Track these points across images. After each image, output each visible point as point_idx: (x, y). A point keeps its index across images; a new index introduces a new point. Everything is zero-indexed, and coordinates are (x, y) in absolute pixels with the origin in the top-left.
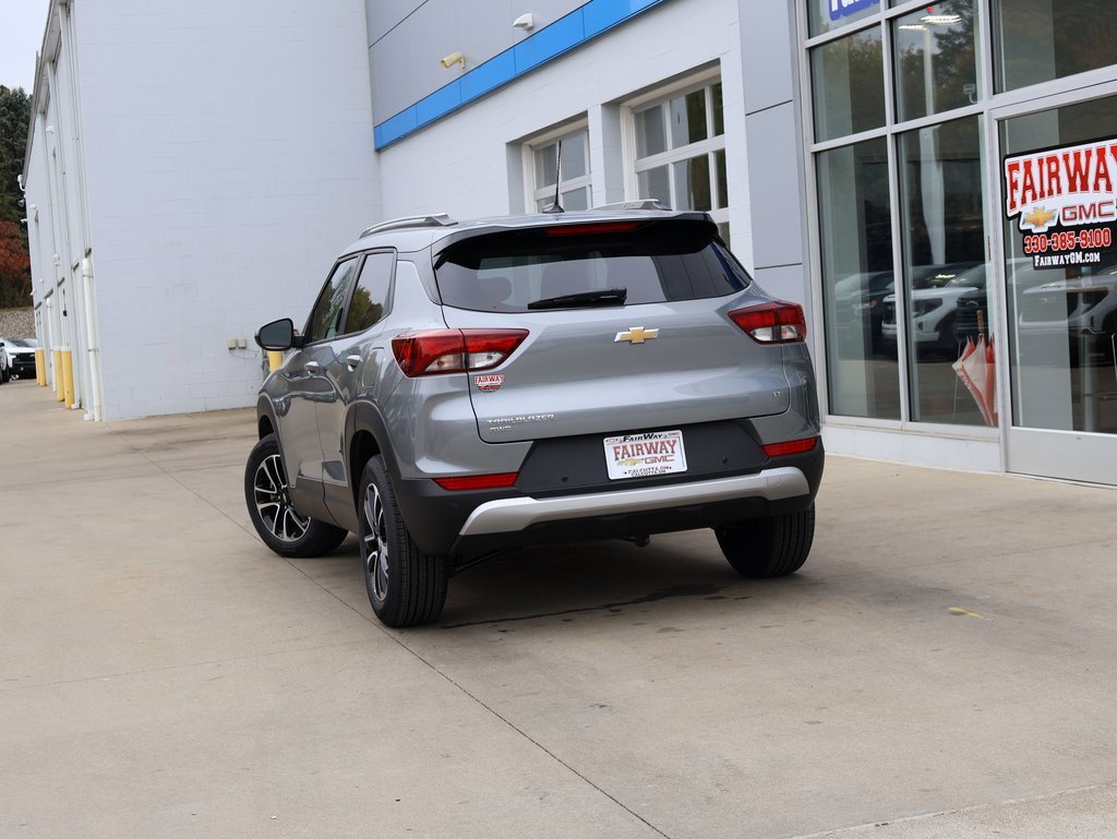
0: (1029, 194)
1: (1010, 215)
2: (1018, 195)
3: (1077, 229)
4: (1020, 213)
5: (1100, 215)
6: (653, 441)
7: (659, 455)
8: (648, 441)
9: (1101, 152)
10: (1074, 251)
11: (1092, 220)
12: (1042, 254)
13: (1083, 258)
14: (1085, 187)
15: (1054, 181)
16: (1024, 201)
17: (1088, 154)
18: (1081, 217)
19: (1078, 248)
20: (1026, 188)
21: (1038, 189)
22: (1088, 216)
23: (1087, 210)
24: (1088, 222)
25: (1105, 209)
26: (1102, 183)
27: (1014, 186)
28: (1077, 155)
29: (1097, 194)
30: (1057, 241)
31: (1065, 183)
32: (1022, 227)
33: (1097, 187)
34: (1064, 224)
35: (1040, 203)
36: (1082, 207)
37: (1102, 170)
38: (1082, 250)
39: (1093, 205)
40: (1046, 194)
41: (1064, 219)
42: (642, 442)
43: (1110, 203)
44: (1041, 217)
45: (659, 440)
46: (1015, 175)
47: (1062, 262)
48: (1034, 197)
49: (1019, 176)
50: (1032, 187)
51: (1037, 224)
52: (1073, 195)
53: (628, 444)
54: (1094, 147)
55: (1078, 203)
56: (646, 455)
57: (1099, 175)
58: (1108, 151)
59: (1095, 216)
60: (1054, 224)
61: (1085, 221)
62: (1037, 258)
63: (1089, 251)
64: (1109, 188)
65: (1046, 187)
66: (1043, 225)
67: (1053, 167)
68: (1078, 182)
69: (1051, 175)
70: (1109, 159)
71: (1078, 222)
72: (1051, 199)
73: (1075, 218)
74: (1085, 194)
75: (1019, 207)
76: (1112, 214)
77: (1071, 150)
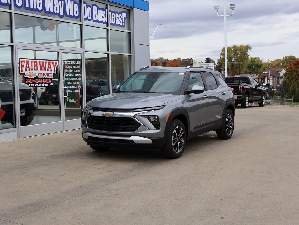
0: (28, 69)
1: (21, 73)
2: (24, 69)
3: (42, 79)
4: (24, 73)
5: (49, 76)
9: (49, 63)
10: (41, 83)
11: (46, 77)
13: (44, 85)
14: (45, 69)
15: (36, 67)
16: (26, 70)
17: (46, 63)
18: (43, 76)
19: (42, 83)
20: (26, 67)
21: (31, 68)
22: (45, 76)
23: (45, 75)
24: (45, 77)
25: (50, 75)
26: (50, 69)
27: (23, 66)
28: (43, 62)
29: (48, 71)
30: (36, 81)
31: (39, 68)
32: (25, 76)
33: (48, 70)
35: (31, 71)
36: (44, 74)
39: (47, 74)
41: (39, 76)
43: (52, 74)
44: (31, 75)
46: (23, 64)
48: (29, 70)
49: (25, 64)
50: (29, 67)
51: (30, 76)
52: (41, 71)
54: (47, 61)
55: (43, 73)
57: (48, 68)
58: (51, 63)
59: (47, 76)
60: (36, 77)
61: (44, 77)
62: (30, 84)
63: (46, 83)
64: (51, 70)
65: (33, 68)
66: (32, 77)
67: (36, 64)
68: (43, 68)
69: (35, 66)
70: (51, 65)
71: (43, 77)
72: (35, 71)
73: (42, 76)
74: (45, 71)
75: (24, 72)
76: (52, 76)
77: (41, 61)
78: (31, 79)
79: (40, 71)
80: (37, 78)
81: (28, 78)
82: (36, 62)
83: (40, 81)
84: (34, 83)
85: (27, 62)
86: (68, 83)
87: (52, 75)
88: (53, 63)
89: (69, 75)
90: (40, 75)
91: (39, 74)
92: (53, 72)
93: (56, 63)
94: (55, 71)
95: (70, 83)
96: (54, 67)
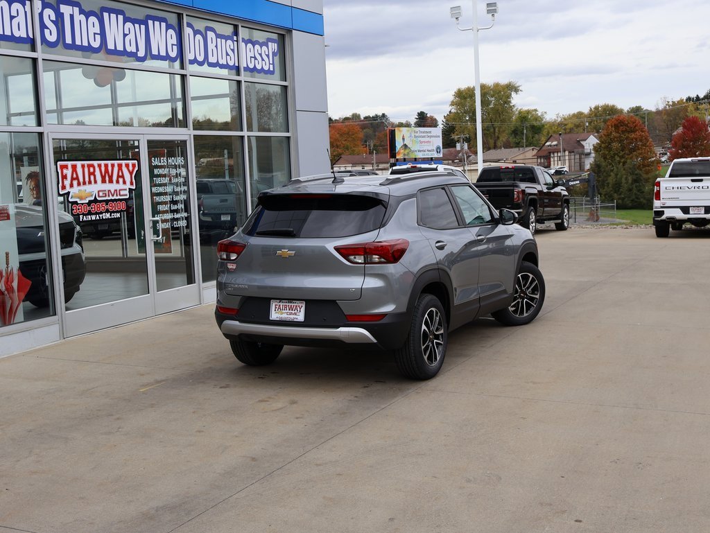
0: (75, 183)
1: (61, 193)
2: (67, 183)
3: (107, 202)
4: (69, 193)
5: (120, 195)
6: (293, 305)
7: (293, 312)
8: (290, 304)
9: (120, 166)
10: (105, 212)
11: (115, 197)
12: (84, 214)
13: (111, 215)
14: (111, 181)
15: (92, 177)
16: (72, 186)
17: (113, 166)
18: (109, 196)
19: (107, 211)
20: (73, 179)
21: (81, 180)
22: (113, 195)
23: (113, 192)
24: (113, 198)
25: (122, 193)
26: (121, 180)
27: (64, 177)
28: (106, 166)
29: (118, 185)
30: (94, 208)
31: (99, 178)
32: (70, 200)
33: (118, 182)
34: (99, 199)
35: (82, 188)
36: (109, 191)
37: (120, 174)
38: (110, 212)
39: (116, 190)
40: (87, 183)
41: (99, 196)
42: (287, 304)
43: (126, 190)
44: (84, 195)
45: (295, 305)
46: (65, 172)
47: (98, 218)
48: (79, 184)
49: (68, 172)
50: (77, 178)
51: (81, 199)
52: (104, 185)
53: (281, 304)
54: (116, 163)
55: (107, 189)
56: (288, 311)
57: (118, 176)
58: (124, 166)
59: (117, 195)
60: (93, 199)
61: (111, 198)
62: (81, 216)
63: (114, 212)
64: (124, 182)
65: (87, 179)
66: (85, 199)
67: (92, 170)
68: (107, 178)
69: (90, 174)
70: (124, 169)
71: (107, 198)
72: (90, 186)
73: (106, 196)
74: (111, 185)
75: (68, 189)
76: (126, 195)
77: (103, 163)
78: (82, 204)
79: (100, 186)
80: (95, 201)
81: (76, 203)
82: (93, 166)
83: (103, 207)
84: (90, 213)
85: (74, 167)
86: (161, 208)
87: (127, 192)
88: (127, 166)
89: (161, 189)
90: (101, 194)
91: (99, 191)
92: (128, 186)
93: (134, 166)
94: (132, 183)
95: (166, 208)
96: (131, 173)
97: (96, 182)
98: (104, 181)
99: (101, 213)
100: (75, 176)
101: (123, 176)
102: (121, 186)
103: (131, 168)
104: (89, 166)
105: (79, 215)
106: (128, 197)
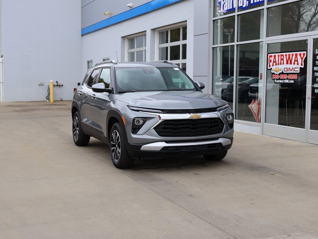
0: (275, 64)
1: (269, 69)
2: (271, 64)
4: (272, 68)
5: (295, 71)
9: (296, 55)
11: (292, 72)
13: (289, 81)
14: (291, 63)
15: (282, 61)
16: (273, 65)
17: (293, 55)
18: (289, 71)
20: (274, 62)
21: (277, 63)
22: (291, 71)
23: (291, 69)
25: (296, 69)
26: (296, 63)
27: (270, 61)
28: (289, 55)
29: (294, 65)
30: (282, 77)
31: (285, 62)
32: (272, 72)
33: (294, 64)
34: (284, 72)
35: (277, 66)
36: (289, 68)
37: (296, 59)
38: (289, 79)
39: (293, 68)
41: (284, 71)
43: (298, 68)
44: (277, 70)
47: (283, 82)
48: (276, 65)
49: (272, 59)
50: (276, 62)
51: (276, 72)
52: (287, 65)
54: (294, 53)
57: (295, 61)
58: (298, 55)
59: (293, 71)
60: (281, 72)
61: (290, 72)
62: (276, 80)
63: (291, 80)
64: (298, 64)
65: (280, 62)
66: (278, 72)
67: (282, 57)
68: (289, 62)
69: (281, 59)
70: (299, 57)
71: (288, 72)
72: (281, 65)
73: (287, 71)
74: (291, 65)
75: (271, 67)
76: (298, 71)
77: (288, 54)
78: (277, 74)
79: (285, 66)
80: (282, 73)
81: (274, 73)
82: (283, 55)
83: (285, 77)
84: (279, 79)
85: (275, 56)
88: (300, 55)
92: (300, 66)
93: (304, 54)
94: (302, 65)
96: (302, 59)
97: (283, 64)
98: (287, 63)
99: (285, 79)
100: (275, 61)
101: (297, 61)
102: (296, 66)
103: (302, 56)
104: (281, 55)
105: (274, 79)
106: (299, 72)
